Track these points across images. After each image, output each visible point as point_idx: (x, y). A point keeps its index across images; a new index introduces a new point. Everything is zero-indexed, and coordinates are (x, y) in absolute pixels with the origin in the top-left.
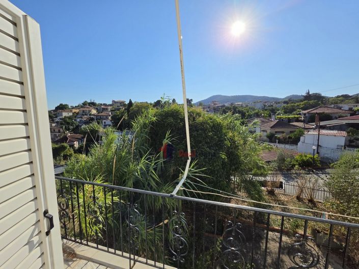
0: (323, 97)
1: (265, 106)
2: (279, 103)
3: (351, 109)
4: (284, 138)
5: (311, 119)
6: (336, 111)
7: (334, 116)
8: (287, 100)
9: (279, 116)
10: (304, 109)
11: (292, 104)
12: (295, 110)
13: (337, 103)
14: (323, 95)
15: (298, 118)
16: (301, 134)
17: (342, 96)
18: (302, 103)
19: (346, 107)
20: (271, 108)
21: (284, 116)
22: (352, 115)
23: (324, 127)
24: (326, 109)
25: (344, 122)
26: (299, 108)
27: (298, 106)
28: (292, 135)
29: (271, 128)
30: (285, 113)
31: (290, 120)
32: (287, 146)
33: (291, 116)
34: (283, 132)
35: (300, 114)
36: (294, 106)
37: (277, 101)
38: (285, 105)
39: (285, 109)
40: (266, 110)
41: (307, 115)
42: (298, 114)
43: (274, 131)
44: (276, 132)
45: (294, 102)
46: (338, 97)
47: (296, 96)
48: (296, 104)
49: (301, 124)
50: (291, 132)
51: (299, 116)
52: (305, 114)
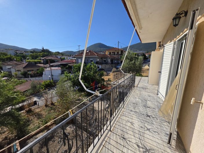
0: (50, 52)
1: (17, 53)
2: (27, 52)
3: (61, 58)
4: (35, 74)
5: (46, 62)
6: (56, 58)
7: (56, 61)
8: (32, 51)
9: (28, 60)
10: (43, 57)
11: (36, 54)
12: (38, 57)
13: (56, 55)
16: (43, 70)
17: (57, 52)
18: (41, 54)
19: (59, 57)
20: (22, 55)
21: (32, 61)
22: (61, 60)
23: (52, 66)
24: (52, 57)
25: (59, 63)
26: (40, 56)
27: (39, 55)
29: (24, 68)
30: (33, 58)
31: (36, 63)
32: (37, 78)
33: (36, 61)
34: (33, 70)
35: (41, 59)
36: (37, 55)
38: (31, 54)
39: (32, 56)
40: (18, 56)
41: (44, 60)
43: (26, 70)
44: (28, 71)
45: (36, 52)
46: (56, 52)
47: (38, 49)
48: (38, 54)
49: (42, 65)
50: (38, 70)
51: (40, 60)
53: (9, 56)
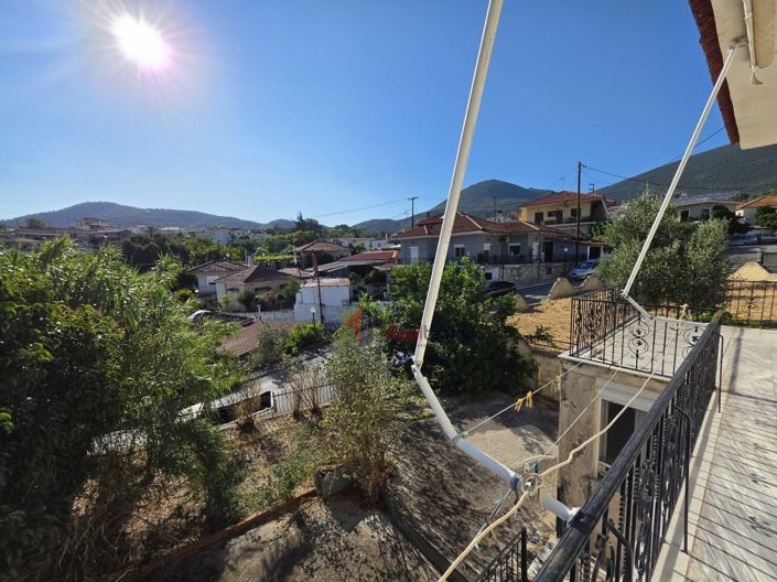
0: (321, 227)
1: (233, 237)
2: (259, 232)
3: (351, 245)
4: (273, 301)
5: (307, 261)
6: (336, 247)
7: (334, 255)
8: (272, 227)
9: (259, 258)
10: (298, 244)
11: (281, 236)
12: (286, 246)
13: (337, 236)
14: (320, 223)
15: (289, 260)
16: (296, 289)
17: (342, 226)
18: (294, 234)
19: (346, 242)
20: (245, 242)
21: (268, 258)
22: (353, 253)
23: (324, 274)
24: (325, 245)
25: (346, 264)
26: (291, 243)
27: (289, 238)
28: (283, 293)
29: (246, 281)
30: (271, 251)
31: (279, 265)
32: (279, 314)
33: (279, 257)
34: (268, 289)
35: (292, 253)
36: (284, 239)
37: (255, 228)
38: (270, 236)
39: (270, 243)
40: (236, 246)
41: (302, 254)
42: (289, 254)
43: (251, 287)
44: (257, 290)
45: (283, 232)
46: (337, 227)
47: (285, 222)
48: (286, 236)
49: (293, 271)
50: (282, 287)
51: (290, 256)
52: (299, 254)
53: (213, 248)
